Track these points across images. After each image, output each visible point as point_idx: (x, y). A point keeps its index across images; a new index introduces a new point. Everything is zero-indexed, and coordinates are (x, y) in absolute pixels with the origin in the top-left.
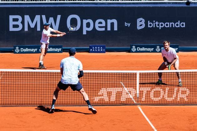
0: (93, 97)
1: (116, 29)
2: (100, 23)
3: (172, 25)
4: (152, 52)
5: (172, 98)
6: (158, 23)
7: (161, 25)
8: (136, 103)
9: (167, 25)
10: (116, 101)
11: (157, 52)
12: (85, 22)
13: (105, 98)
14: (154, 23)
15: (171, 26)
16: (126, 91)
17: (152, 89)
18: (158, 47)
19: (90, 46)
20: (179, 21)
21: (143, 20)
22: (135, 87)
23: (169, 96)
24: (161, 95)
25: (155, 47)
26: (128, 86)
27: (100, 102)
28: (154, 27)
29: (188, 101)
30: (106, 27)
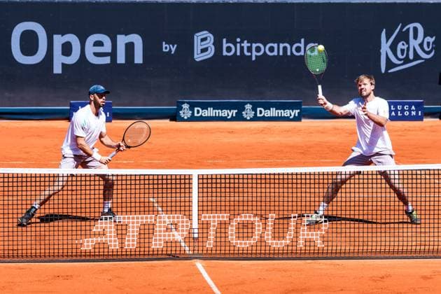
0: (79, 237)
1: (139, 59)
2: (99, 44)
3: (285, 48)
4: (233, 119)
5: (283, 241)
6: (249, 45)
7: (255, 50)
8: (191, 252)
9: (272, 49)
10: (138, 250)
11: (245, 120)
12: (59, 40)
13: (111, 241)
14: (238, 45)
15: (281, 54)
16: (165, 222)
17: (232, 217)
18: (248, 107)
19: (71, 105)
20: (303, 40)
21: (211, 37)
22: (187, 213)
23: (277, 235)
24: (256, 233)
25: (240, 107)
26: (169, 209)
27: (97, 250)
28: (238, 54)
29: (326, 248)
30: (113, 55)
